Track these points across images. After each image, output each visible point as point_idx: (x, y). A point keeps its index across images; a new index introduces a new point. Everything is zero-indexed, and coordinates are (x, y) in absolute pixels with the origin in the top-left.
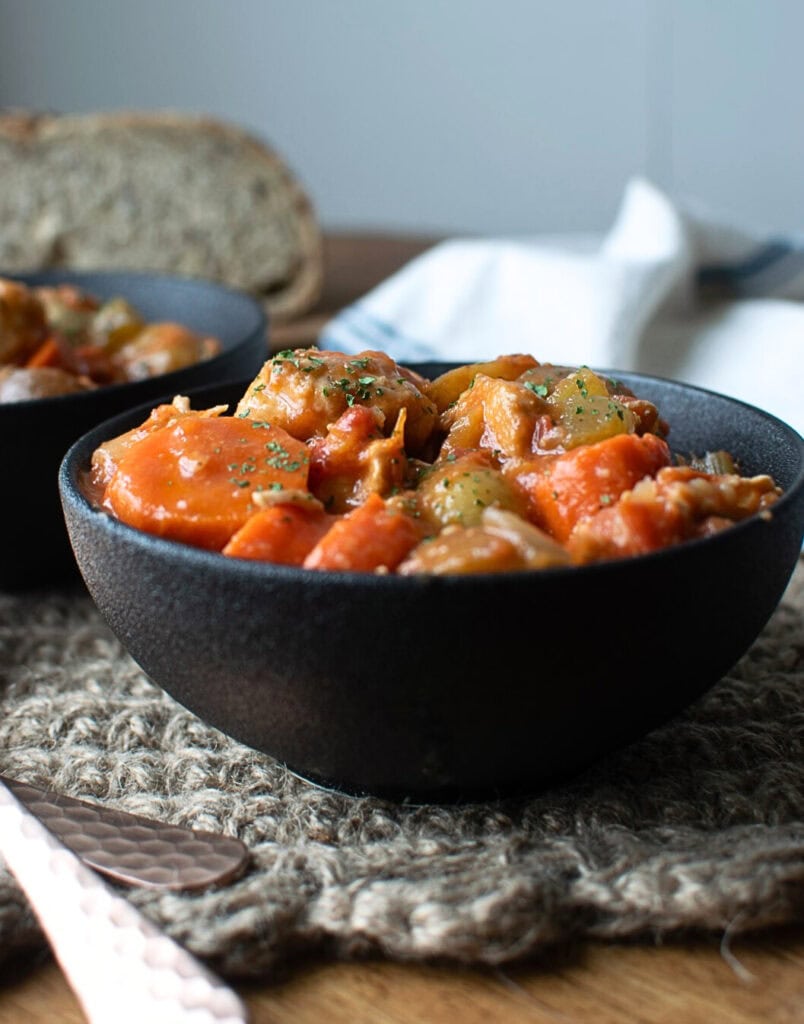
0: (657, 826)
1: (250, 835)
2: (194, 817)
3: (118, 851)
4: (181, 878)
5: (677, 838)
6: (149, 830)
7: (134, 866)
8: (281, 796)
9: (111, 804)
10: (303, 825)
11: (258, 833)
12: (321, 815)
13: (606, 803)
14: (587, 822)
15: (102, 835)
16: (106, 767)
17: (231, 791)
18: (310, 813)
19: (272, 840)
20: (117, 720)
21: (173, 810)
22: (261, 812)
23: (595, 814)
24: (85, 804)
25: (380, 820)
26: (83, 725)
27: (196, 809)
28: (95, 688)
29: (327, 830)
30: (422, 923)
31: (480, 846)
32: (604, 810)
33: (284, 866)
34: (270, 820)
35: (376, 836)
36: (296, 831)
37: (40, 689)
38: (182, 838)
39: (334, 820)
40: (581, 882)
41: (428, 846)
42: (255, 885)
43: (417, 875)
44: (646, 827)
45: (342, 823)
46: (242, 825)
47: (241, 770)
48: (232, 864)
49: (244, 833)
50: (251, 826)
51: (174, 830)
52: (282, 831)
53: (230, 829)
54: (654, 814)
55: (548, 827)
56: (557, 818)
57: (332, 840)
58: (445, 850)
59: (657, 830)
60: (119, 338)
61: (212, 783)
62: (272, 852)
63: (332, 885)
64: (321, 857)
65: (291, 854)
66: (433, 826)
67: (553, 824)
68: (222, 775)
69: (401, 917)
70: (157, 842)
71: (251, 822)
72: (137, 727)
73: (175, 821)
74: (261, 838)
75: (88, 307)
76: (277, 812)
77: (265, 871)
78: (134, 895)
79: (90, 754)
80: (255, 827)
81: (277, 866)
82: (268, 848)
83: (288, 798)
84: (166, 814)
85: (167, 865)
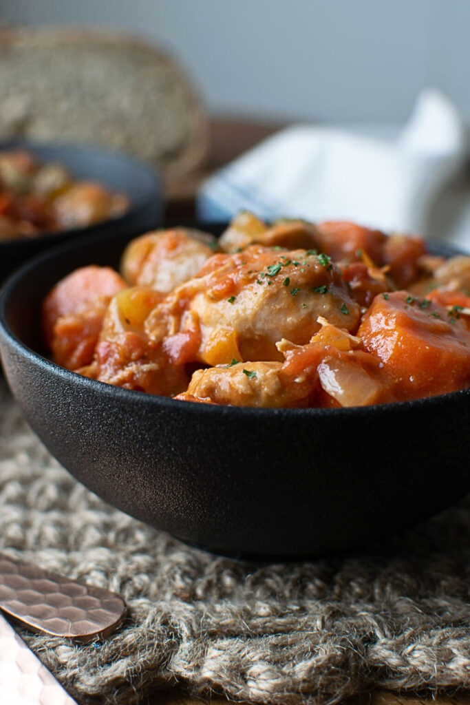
0: (436, 597)
1: (129, 590)
2: (88, 573)
3: (29, 601)
4: (74, 629)
5: (450, 609)
6: (54, 584)
7: (40, 616)
8: (154, 556)
9: (27, 556)
10: (170, 583)
11: (135, 589)
12: (185, 574)
13: (399, 575)
14: (383, 590)
15: (17, 586)
16: (26, 525)
17: (118, 550)
18: (175, 572)
19: (146, 596)
20: (37, 486)
21: (73, 565)
22: (138, 571)
23: (389, 584)
24: (8, 559)
25: (228, 581)
26: (13, 489)
27: (91, 565)
28: (23, 458)
29: (188, 588)
30: (255, 678)
31: (303, 610)
32: (396, 582)
33: (153, 621)
34: (145, 578)
35: (224, 595)
36: (165, 588)
38: (78, 592)
39: (194, 579)
40: (377, 647)
41: (263, 609)
42: (130, 637)
43: (253, 635)
44: (427, 597)
45: (200, 583)
46: (124, 581)
47: (127, 533)
48: (114, 618)
49: (125, 588)
50: (131, 582)
51: (74, 585)
52: (154, 587)
53: (114, 585)
54: (433, 586)
55: (354, 593)
56: (360, 585)
57: (191, 598)
58: (276, 613)
59: (435, 600)
61: (104, 544)
62: (145, 606)
63: (188, 639)
64: (182, 613)
65: (159, 611)
66: (268, 588)
67: (357, 590)
68: (111, 536)
69: (240, 672)
70: (59, 595)
71: (130, 579)
72: (52, 493)
73: (73, 577)
74: (138, 593)
75: (35, 168)
76: (151, 571)
77: (139, 624)
78: (38, 641)
79: (14, 514)
80: (133, 584)
81: (148, 621)
82: (142, 603)
83: (161, 558)
84: (67, 569)
85: (65, 616)
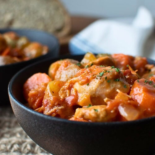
20: (24, 145)
26: (16, 147)
28: (18, 135)
37: (6, 135)
60: (24, 46)
72: (29, 147)
75: (17, 38)
